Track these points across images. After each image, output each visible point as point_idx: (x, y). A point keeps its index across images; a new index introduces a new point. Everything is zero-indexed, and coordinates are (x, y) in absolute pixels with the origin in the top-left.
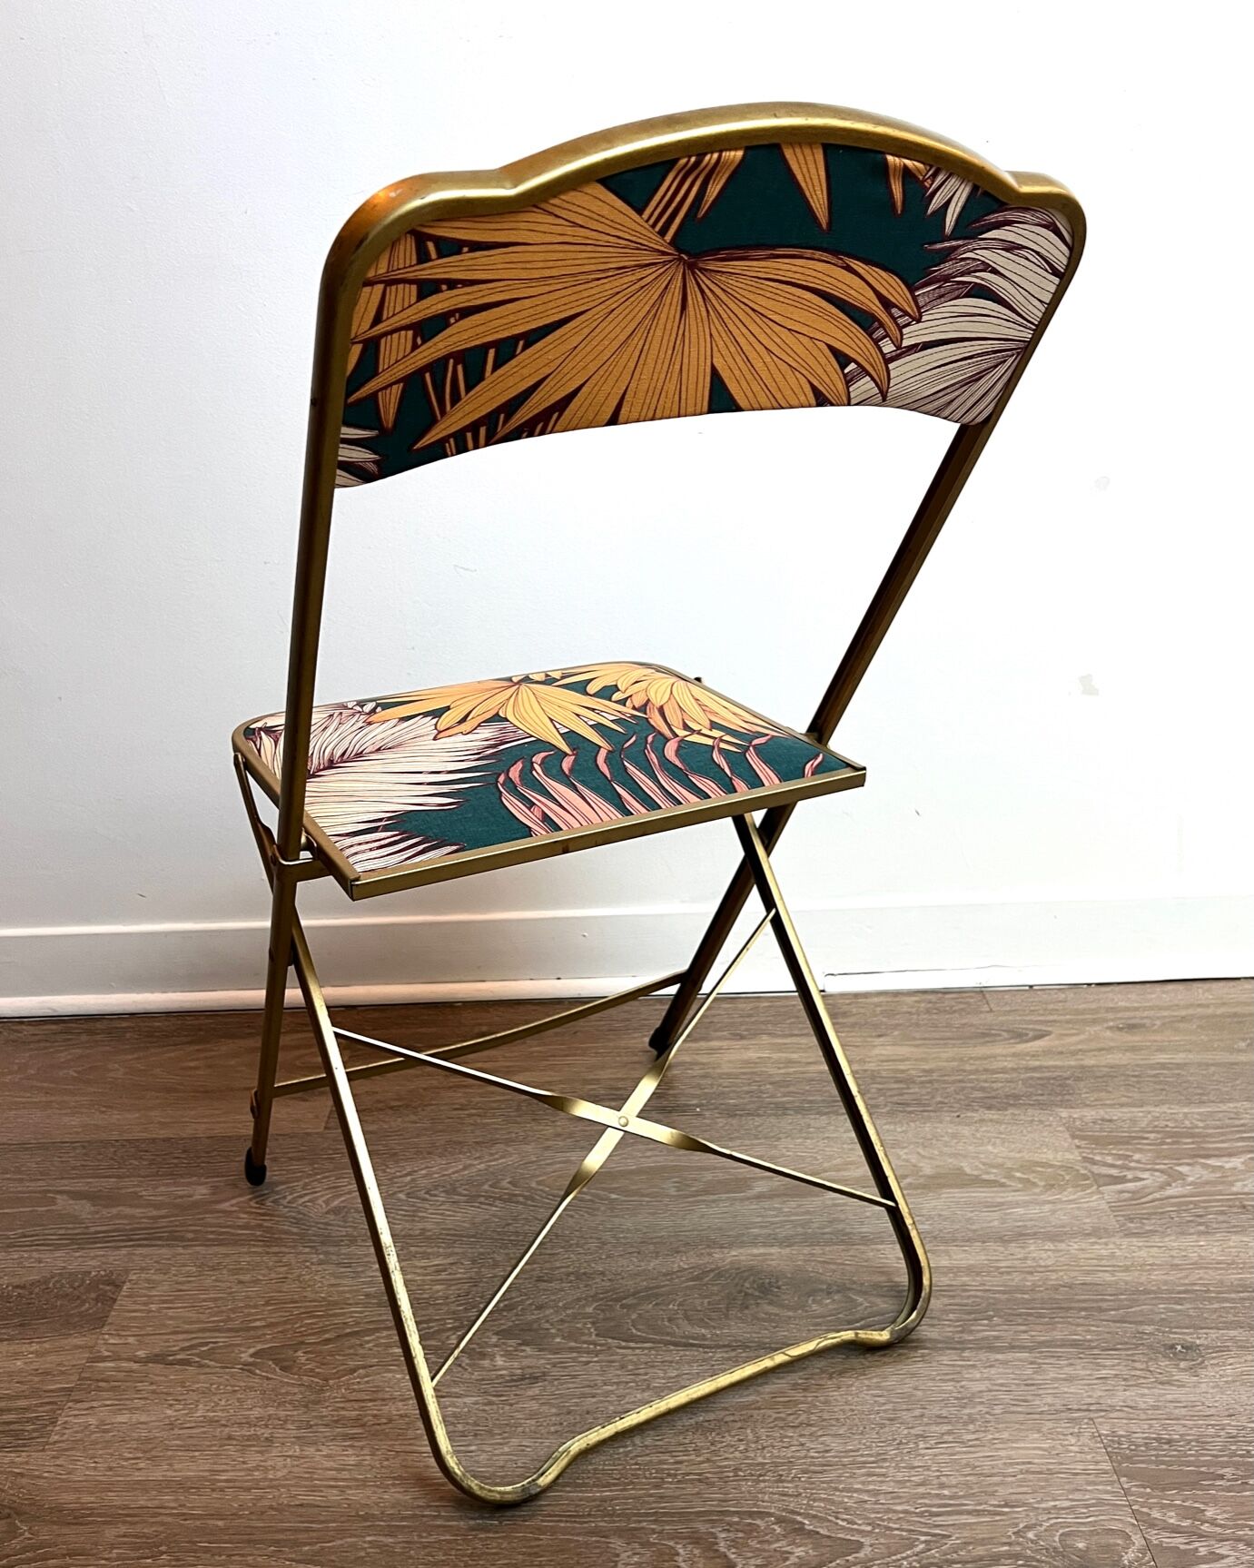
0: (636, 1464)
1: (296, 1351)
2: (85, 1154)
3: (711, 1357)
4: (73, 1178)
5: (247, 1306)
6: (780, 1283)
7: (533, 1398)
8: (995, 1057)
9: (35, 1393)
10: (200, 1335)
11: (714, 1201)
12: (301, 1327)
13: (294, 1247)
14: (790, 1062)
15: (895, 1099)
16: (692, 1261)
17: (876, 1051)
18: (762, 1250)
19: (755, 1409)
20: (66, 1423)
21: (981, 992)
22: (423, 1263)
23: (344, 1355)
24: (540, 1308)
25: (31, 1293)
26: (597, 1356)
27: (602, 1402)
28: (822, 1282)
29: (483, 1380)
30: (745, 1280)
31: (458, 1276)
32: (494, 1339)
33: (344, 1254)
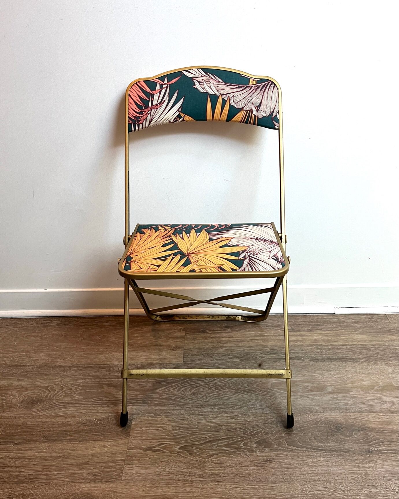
0: (310, 495)
1: (193, 448)
2: (109, 369)
3: (326, 454)
4: (107, 379)
5: (173, 430)
6: (342, 426)
7: (272, 468)
8: (394, 340)
9: (113, 461)
10: (161, 440)
11: (315, 394)
12: (192, 438)
13: (183, 407)
14: (328, 341)
15: (365, 356)
16: (312, 417)
17: (356, 337)
18: (334, 414)
19: (344, 475)
20: (126, 472)
21: (385, 315)
22: (226, 415)
23: (208, 450)
24: (267, 433)
25: (104, 423)
26: (289, 453)
27: (294, 470)
28: (356, 427)
29: (255, 460)
30: (331, 425)
31: (238, 420)
32: (255, 445)
33: (200, 411)
